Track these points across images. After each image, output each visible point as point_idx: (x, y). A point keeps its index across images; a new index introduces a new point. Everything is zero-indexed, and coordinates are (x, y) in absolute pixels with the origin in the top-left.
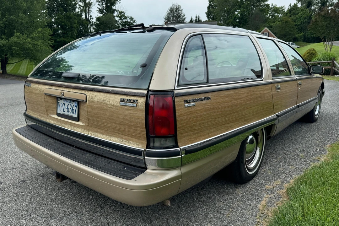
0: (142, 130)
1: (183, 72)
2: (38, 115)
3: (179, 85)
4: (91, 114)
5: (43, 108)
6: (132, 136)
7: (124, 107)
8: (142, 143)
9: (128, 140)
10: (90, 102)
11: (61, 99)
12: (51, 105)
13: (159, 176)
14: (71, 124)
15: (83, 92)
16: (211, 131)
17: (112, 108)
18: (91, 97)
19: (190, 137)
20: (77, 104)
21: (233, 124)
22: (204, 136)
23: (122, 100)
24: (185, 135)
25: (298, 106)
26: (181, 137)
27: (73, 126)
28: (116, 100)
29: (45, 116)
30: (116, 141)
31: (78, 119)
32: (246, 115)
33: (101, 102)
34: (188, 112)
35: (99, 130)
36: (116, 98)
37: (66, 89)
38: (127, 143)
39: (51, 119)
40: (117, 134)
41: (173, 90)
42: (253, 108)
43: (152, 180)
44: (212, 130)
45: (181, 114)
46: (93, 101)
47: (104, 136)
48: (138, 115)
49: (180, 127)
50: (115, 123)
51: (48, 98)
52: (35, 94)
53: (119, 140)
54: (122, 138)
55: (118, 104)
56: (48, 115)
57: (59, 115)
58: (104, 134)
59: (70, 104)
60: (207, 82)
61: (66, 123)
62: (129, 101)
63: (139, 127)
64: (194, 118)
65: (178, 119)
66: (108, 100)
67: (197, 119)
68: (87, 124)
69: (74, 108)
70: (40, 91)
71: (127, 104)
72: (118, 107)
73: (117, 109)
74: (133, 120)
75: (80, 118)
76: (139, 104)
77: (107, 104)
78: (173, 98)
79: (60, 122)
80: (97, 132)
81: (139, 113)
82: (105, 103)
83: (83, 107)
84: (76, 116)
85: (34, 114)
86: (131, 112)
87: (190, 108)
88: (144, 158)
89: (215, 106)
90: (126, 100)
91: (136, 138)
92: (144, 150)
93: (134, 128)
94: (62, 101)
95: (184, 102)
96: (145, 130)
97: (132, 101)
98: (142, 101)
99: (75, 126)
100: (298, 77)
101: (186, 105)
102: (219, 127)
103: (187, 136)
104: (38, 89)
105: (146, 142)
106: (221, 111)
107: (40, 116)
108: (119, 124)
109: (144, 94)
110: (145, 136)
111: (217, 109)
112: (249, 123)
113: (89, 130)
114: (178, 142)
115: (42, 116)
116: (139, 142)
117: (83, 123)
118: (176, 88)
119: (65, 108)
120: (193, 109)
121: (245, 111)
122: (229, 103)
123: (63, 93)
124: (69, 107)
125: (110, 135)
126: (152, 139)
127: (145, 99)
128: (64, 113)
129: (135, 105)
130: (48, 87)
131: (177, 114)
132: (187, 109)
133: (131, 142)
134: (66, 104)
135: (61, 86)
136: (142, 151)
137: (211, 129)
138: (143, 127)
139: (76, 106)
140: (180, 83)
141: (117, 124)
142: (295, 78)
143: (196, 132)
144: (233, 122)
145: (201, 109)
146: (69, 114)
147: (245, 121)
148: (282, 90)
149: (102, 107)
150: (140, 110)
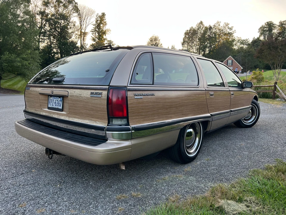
0: (105, 113)
1: (135, 75)
2: (34, 110)
3: (131, 84)
4: (71, 105)
5: (38, 104)
6: (98, 118)
7: (93, 98)
8: (105, 122)
9: (96, 121)
10: (71, 96)
11: (51, 96)
12: (44, 101)
13: (115, 144)
14: (57, 114)
15: (66, 90)
16: (154, 118)
17: (85, 99)
18: (71, 93)
19: (138, 120)
20: (62, 99)
21: (173, 115)
22: (149, 120)
23: (92, 93)
24: (134, 117)
25: (231, 111)
26: (131, 119)
27: (59, 115)
28: (88, 93)
29: (39, 110)
30: (87, 123)
31: (62, 110)
32: (184, 111)
33: (78, 96)
34: (137, 102)
35: (76, 116)
36: (88, 92)
37: (54, 89)
38: (94, 123)
39: (43, 112)
40: (88, 117)
41: (126, 86)
42: (189, 106)
43: (110, 146)
44: (156, 117)
45: (132, 103)
46: (72, 96)
47: (80, 120)
48: (102, 103)
49: (131, 112)
50: (87, 110)
51: (42, 97)
52: (33, 94)
53: (89, 122)
54: (92, 120)
55: (89, 96)
56: (42, 109)
57: (49, 108)
58: (80, 119)
59: (57, 100)
60: (153, 84)
61: (54, 113)
62: (96, 94)
63: (103, 111)
64: (142, 107)
65: (129, 106)
66: (83, 94)
67: (144, 107)
68: (68, 113)
69: (60, 102)
70: (36, 92)
71: (95, 96)
72: (89, 98)
73: (88, 100)
74: (99, 106)
75: (64, 109)
76: (103, 95)
77: (82, 97)
78: (126, 91)
79: (50, 113)
80: (75, 118)
81: (103, 101)
82: (80, 96)
83: (66, 101)
84: (61, 108)
85: (31, 110)
86: (98, 101)
87: (139, 99)
88: (106, 133)
89: (158, 101)
90: (94, 93)
91: (101, 119)
92: (106, 127)
93: (99, 112)
94: (52, 98)
95: (134, 95)
96: (107, 113)
97: (98, 94)
98: (105, 93)
99: (60, 115)
100: (231, 89)
101: (136, 97)
102: (162, 116)
103: (136, 118)
104: (35, 91)
105: (107, 122)
106: (163, 105)
107: (36, 110)
108: (89, 110)
109: (106, 88)
110: (107, 117)
111: (159, 103)
112: (186, 116)
113: (69, 117)
114: (129, 122)
115: (37, 110)
116: (103, 122)
117: (66, 112)
118: (129, 85)
119: (54, 103)
120: (141, 101)
121: (183, 107)
122: (169, 100)
123: (53, 92)
124: (57, 102)
125: (83, 119)
126: (111, 119)
127: (107, 92)
128: (53, 106)
129: (100, 96)
130: (42, 89)
131: (129, 103)
132: (136, 99)
133: (97, 122)
134: (55, 100)
135: (52, 87)
136: (104, 127)
137: (154, 116)
138: (106, 111)
139: (61, 101)
140: (132, 83)
141: (88, 110)
142: (228, 90)
143: (143, 117)
144: (173, 114)
145: (147, 101)
146: (57, 107)
147: (183, 115)
148: (215, 96)
149: (78, 100)
150: (104, 99)
